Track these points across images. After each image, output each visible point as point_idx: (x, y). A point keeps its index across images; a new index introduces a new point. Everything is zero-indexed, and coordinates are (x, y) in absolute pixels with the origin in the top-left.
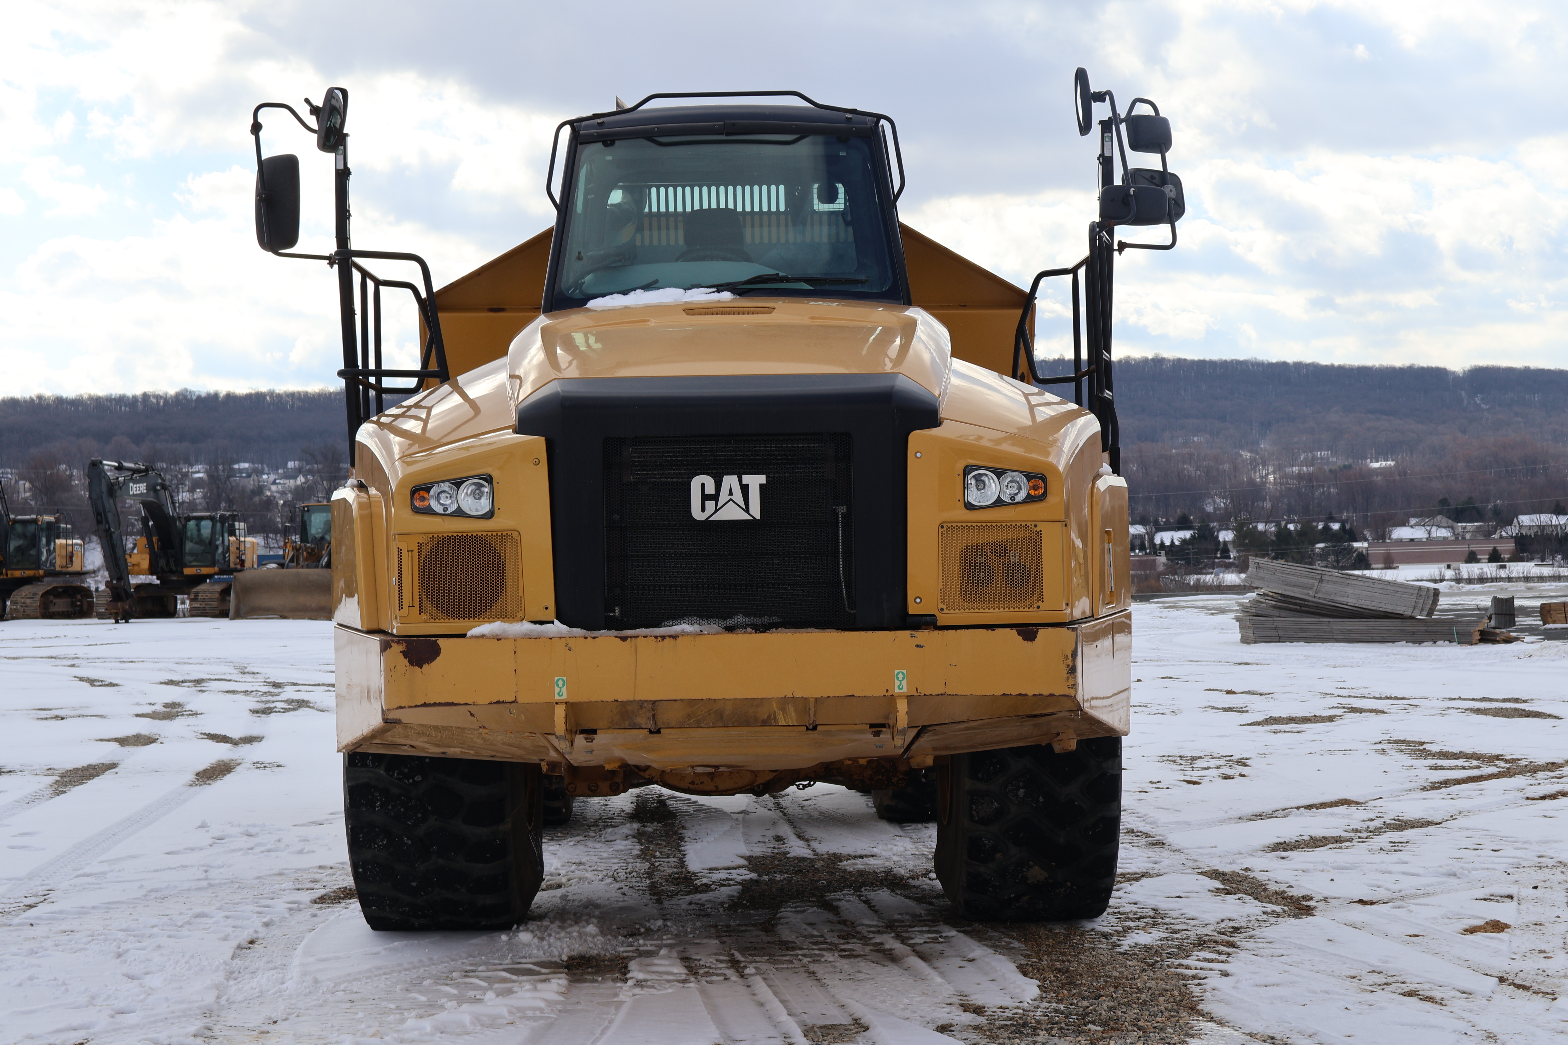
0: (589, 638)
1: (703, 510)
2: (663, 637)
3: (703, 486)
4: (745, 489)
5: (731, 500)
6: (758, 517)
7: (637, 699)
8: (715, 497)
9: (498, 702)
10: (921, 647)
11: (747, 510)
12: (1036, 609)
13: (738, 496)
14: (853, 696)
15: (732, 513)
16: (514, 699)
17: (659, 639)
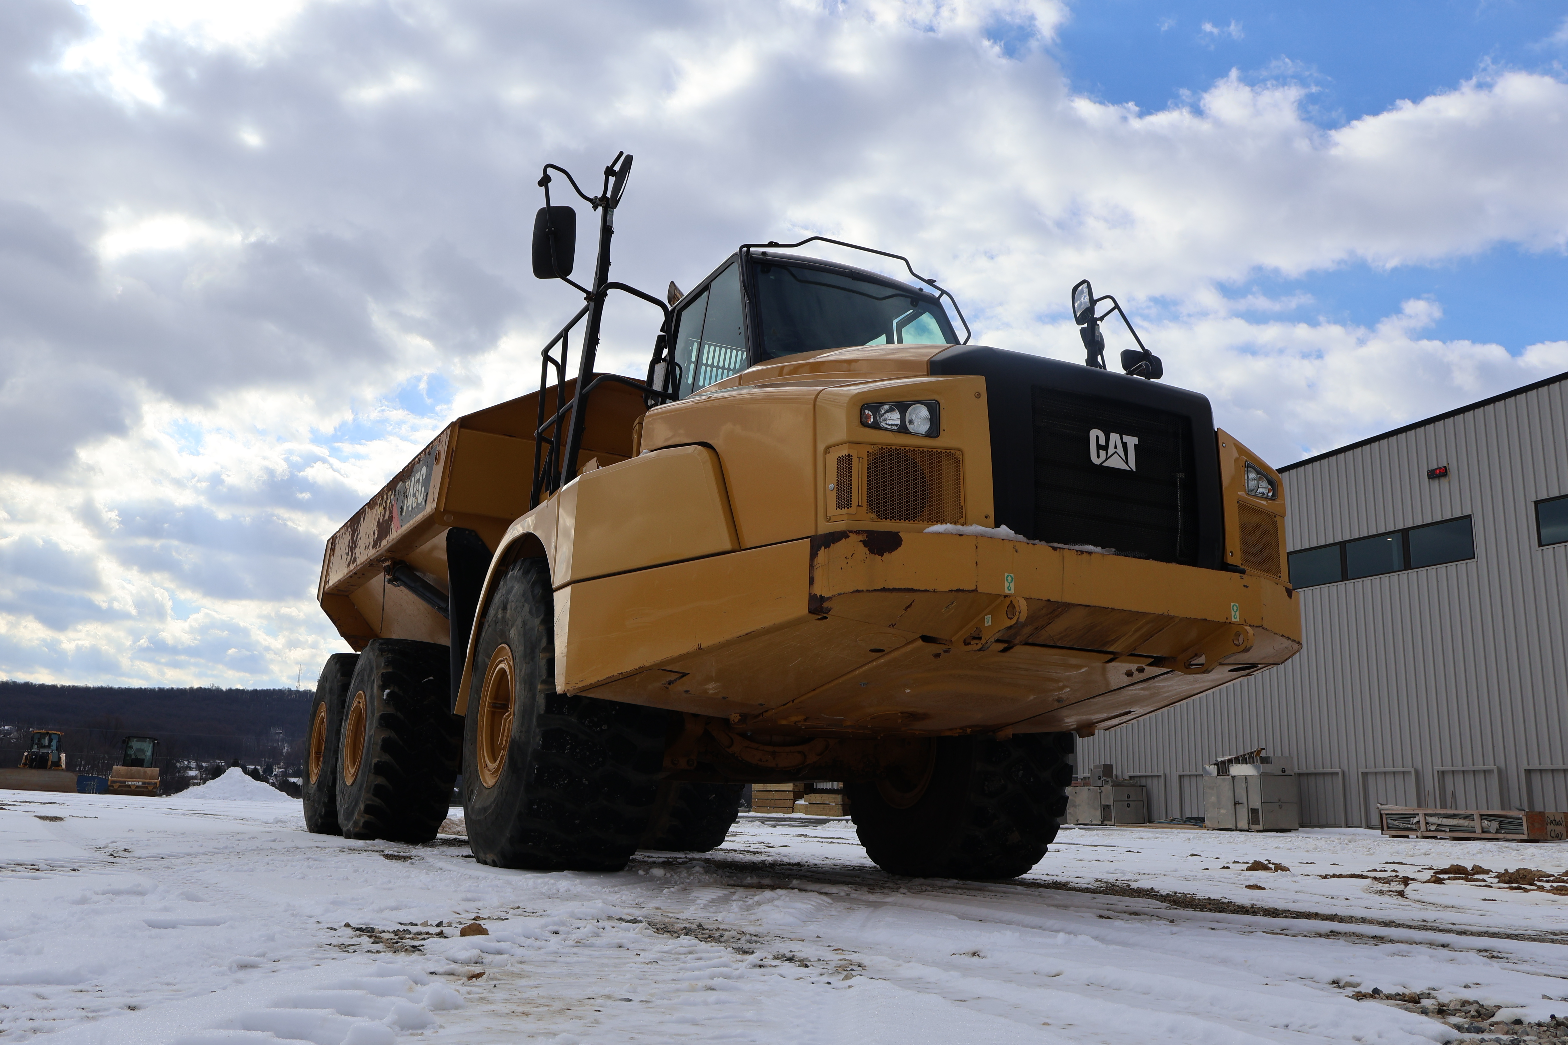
0: (1030, 544)
1: (1098, 456)
2: (1082, 552)
3: (1097, 437)
4: (1125, 445)
5: (1116, 452)
6: (1134, 470)
7: (1064, 601)
8: (1106, 448)
9: (958, 590)
10: (1247, 587)
11: (1127, 463)
12: (1279, 577)
13: (1121, 450)
15: (1116, 463)
16: (974, 588)
17: (1079, 553)
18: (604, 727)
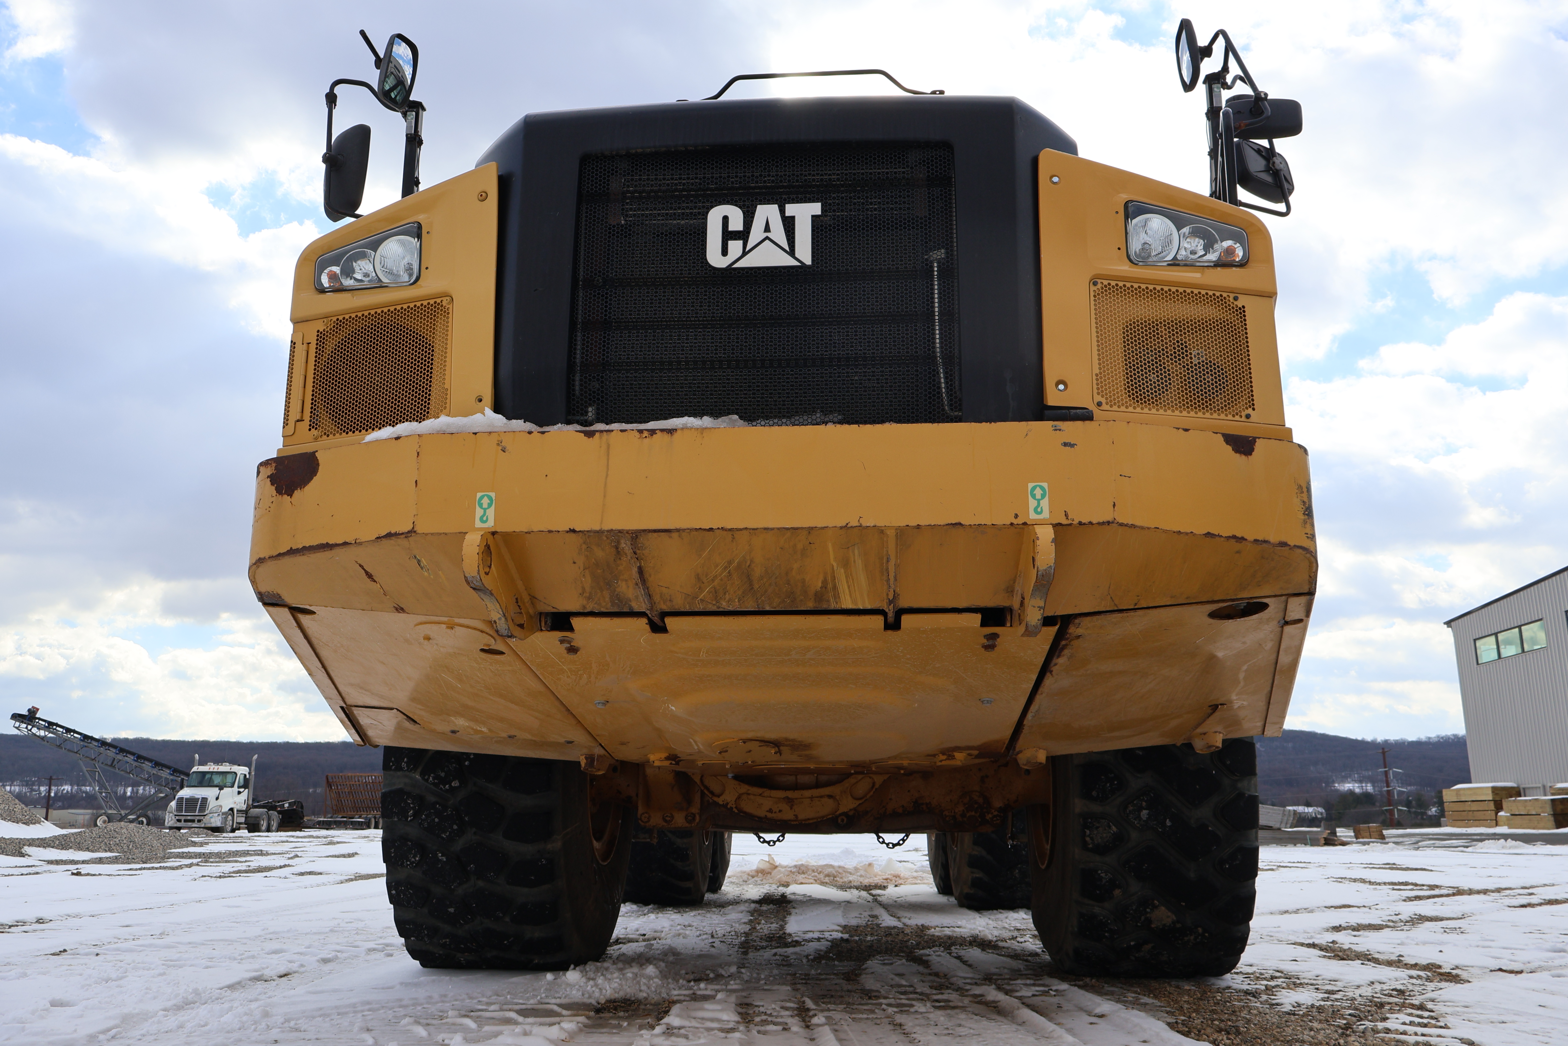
0: (535, 433)
1: (725, 252)
2: (652, 432)
3: (725, 219)
4: (789, 224)
6: (808, 261)
7: (607, 527)
8: (743, 235)
9: (389, 535)
10: (1072, 445)
11: (792, 253)
12: (1244, 419)
13: (778, 233)
14: (960, 524)
15: (768, 256)
16: (410, 528)
17: (646, 434)
18: (456, 784)
